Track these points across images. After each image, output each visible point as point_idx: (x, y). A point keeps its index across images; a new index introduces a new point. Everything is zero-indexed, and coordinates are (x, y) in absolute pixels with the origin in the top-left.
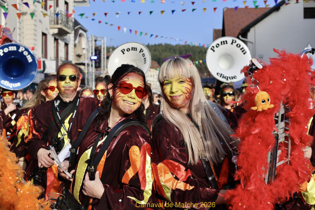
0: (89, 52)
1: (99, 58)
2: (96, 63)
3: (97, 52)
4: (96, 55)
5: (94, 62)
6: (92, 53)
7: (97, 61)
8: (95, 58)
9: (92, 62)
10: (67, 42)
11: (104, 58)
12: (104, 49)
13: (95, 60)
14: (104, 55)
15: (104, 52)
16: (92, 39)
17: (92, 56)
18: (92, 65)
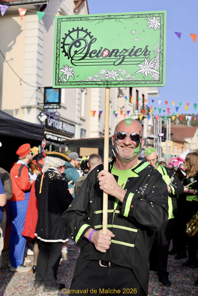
0: (157, 130)
1: (165, 135)
2: (162, 138)
3: (164, 130)
4: (162, 132)
5: (161, 138)
6: (160, 131)
7: (163, 137)
8: (162, 135)
9: (159, 138)
10: (143, 124)
11: (169, 135)
12: (169, 128)
13: (162, 136)
14: (169, 132)
15: (169, 130)
16: (160, 120)
17: (160, 133)
18: (159, 141)
